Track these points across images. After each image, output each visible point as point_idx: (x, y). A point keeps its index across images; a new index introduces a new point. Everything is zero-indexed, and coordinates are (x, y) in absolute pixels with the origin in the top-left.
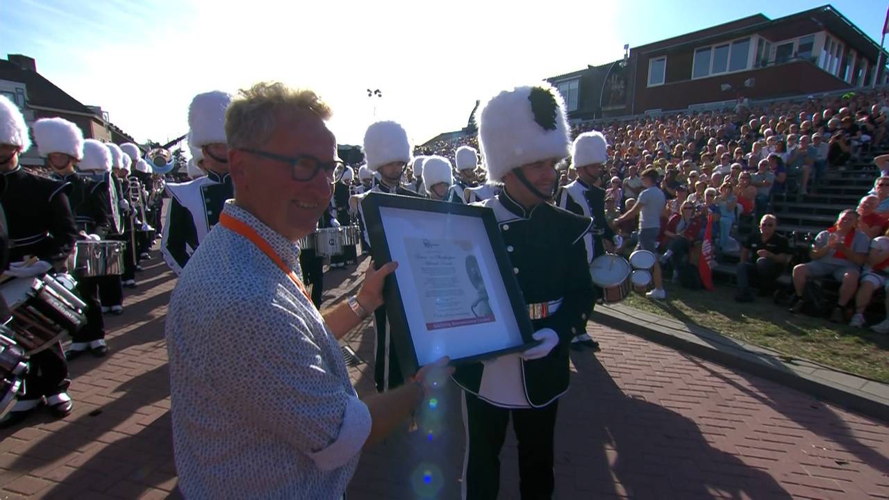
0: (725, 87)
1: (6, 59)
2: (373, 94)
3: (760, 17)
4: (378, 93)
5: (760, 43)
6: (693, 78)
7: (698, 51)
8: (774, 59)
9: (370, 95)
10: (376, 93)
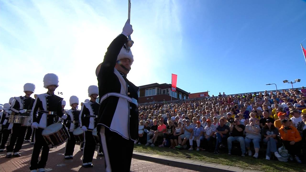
0: (148, 99)
2: (60, 94)
3: (156, 84)
4: (61, 94)
5: (158, 89)
6: (145, 96)
7: (146, 90)
8: (163, 93)
9: (59, 94)
10: (61, 93)
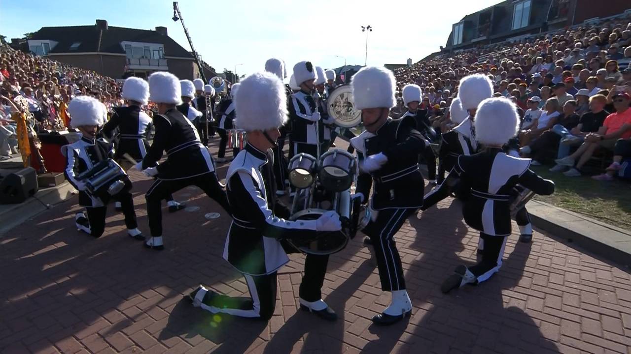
1: (154, 30)
2: (366, 29)
4: (369, 29)
9: (363, 30)
